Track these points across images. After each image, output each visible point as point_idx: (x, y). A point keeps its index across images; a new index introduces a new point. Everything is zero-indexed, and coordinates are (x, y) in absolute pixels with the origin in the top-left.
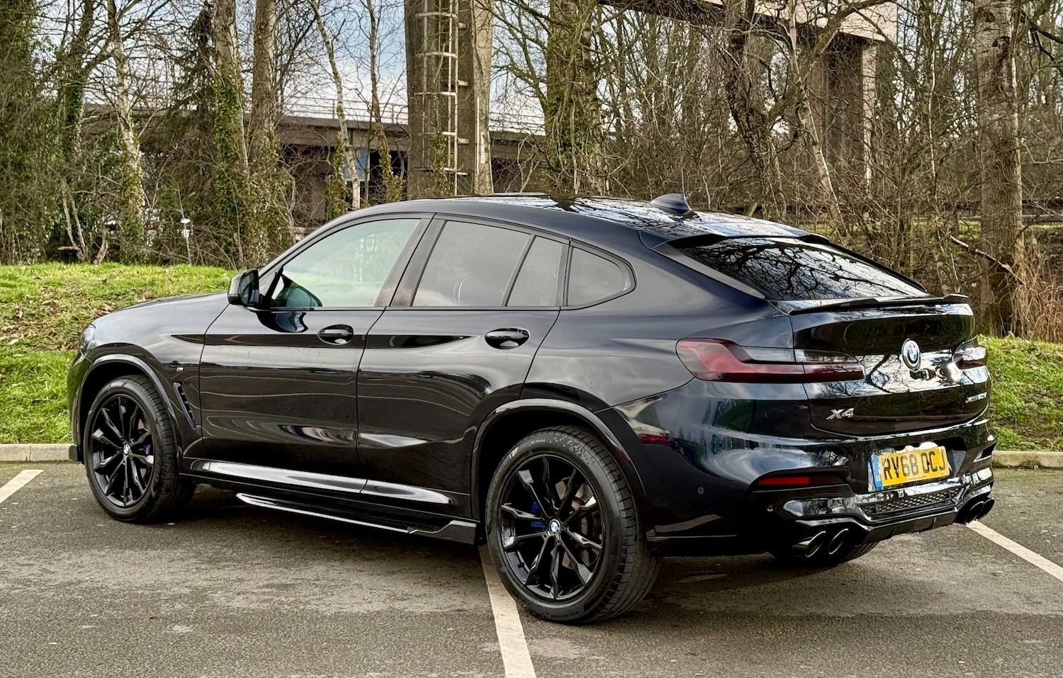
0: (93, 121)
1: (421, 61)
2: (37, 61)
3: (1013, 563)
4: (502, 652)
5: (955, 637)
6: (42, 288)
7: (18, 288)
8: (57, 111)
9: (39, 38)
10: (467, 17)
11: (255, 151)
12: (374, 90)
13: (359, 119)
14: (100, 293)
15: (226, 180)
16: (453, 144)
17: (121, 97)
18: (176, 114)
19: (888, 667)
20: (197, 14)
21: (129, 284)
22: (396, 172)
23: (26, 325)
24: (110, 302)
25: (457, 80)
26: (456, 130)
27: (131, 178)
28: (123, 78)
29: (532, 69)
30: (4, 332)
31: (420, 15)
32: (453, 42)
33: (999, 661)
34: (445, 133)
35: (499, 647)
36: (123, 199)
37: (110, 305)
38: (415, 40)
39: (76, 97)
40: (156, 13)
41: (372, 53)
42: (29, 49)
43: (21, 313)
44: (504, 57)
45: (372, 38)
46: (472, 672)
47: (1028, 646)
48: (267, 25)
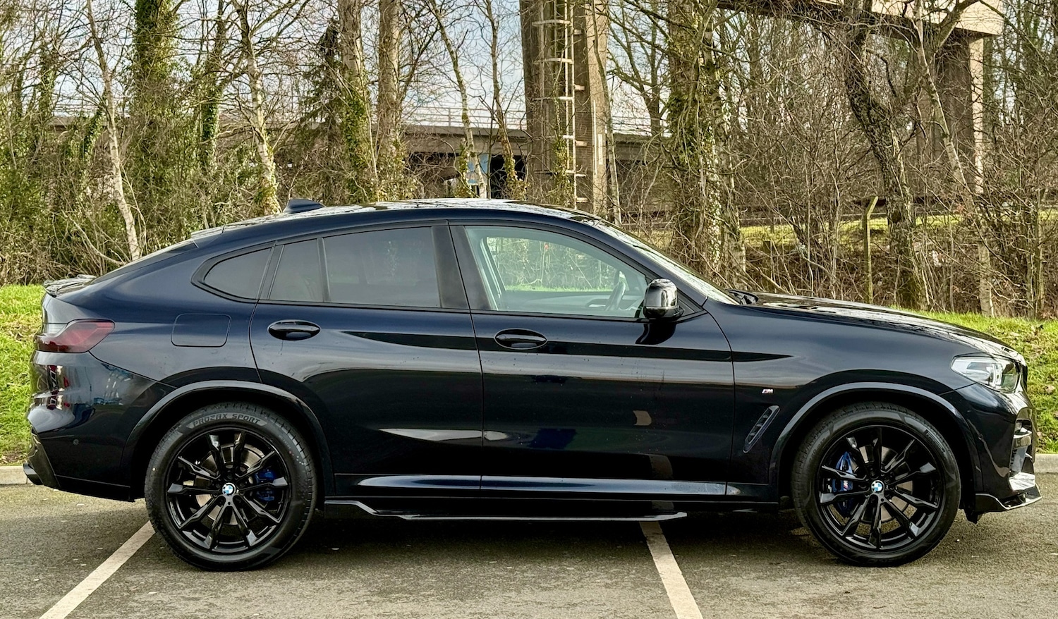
0: (228, 135)
1: (538, 68)
2: (175, 81)
8: (194, 127)
9: (176, 59)
10: (581, 24)
11: (382, 159)
12: (496, 98)
13: (481, 126)
15: (355, 188)
16: (571, 148)
17: (255, 111)
18: (306, 126)
20: (324, 30)
22: (521, 175)
25: (573, 84)
26: (574, 133)
27: (265, 189)
28: (256, 93)
29: (637, 72)
31: (537, 23)
32: (569, 49)
34: (564, 137)
36: (259, 209)
38: (531, 48)
39: (211, 113)
40: (285, 32)
41: (494, 61)
42: (168, 70)
45: (494, 46)
48: (391, 38)
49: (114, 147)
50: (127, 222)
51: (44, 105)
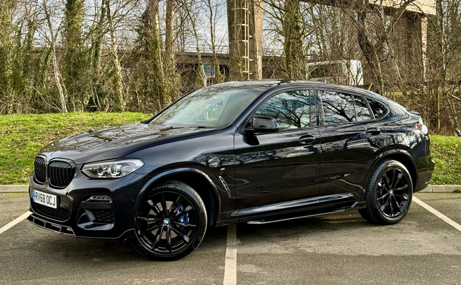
0: (106, 56)
1: (234, 28)
2: (82, 32)
3: (455, 233)
4: (225, 270)
5: (421, 264)
6: (68, 122)
7: (59, 122)
8: (91, 52)
12: (212, 40)
14: (91, 123)
15: (154, 78)
16: (247, 62)
17: (113, 45)
19: (389, 277)
20: (144, 12)
21: (103, 120)
23: (60, 137)
24: (94, 127)
25: (248, 35)
26: (248, 55)
27: (117, 78)
28: (113, 38)
30: (51, 140)
31: (233, 9)
32: (247, 19)
33: (438, 275)
34: (244, 57)
35: (224, 268)
36: (114, 86)
37: (94, 128)
38: (231, 19)
39: (98, 46)
40: (129, 12)
41: (211, 25)
42: (79, 28)
43: (59, 132)
44: (274, 25)
45: (211, 18)
46: (210, 278)
47: (452, 268)
48: (171, 15)
49: (54, 60)
50: (60, 91)
51: (30, 42)
